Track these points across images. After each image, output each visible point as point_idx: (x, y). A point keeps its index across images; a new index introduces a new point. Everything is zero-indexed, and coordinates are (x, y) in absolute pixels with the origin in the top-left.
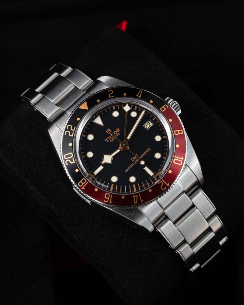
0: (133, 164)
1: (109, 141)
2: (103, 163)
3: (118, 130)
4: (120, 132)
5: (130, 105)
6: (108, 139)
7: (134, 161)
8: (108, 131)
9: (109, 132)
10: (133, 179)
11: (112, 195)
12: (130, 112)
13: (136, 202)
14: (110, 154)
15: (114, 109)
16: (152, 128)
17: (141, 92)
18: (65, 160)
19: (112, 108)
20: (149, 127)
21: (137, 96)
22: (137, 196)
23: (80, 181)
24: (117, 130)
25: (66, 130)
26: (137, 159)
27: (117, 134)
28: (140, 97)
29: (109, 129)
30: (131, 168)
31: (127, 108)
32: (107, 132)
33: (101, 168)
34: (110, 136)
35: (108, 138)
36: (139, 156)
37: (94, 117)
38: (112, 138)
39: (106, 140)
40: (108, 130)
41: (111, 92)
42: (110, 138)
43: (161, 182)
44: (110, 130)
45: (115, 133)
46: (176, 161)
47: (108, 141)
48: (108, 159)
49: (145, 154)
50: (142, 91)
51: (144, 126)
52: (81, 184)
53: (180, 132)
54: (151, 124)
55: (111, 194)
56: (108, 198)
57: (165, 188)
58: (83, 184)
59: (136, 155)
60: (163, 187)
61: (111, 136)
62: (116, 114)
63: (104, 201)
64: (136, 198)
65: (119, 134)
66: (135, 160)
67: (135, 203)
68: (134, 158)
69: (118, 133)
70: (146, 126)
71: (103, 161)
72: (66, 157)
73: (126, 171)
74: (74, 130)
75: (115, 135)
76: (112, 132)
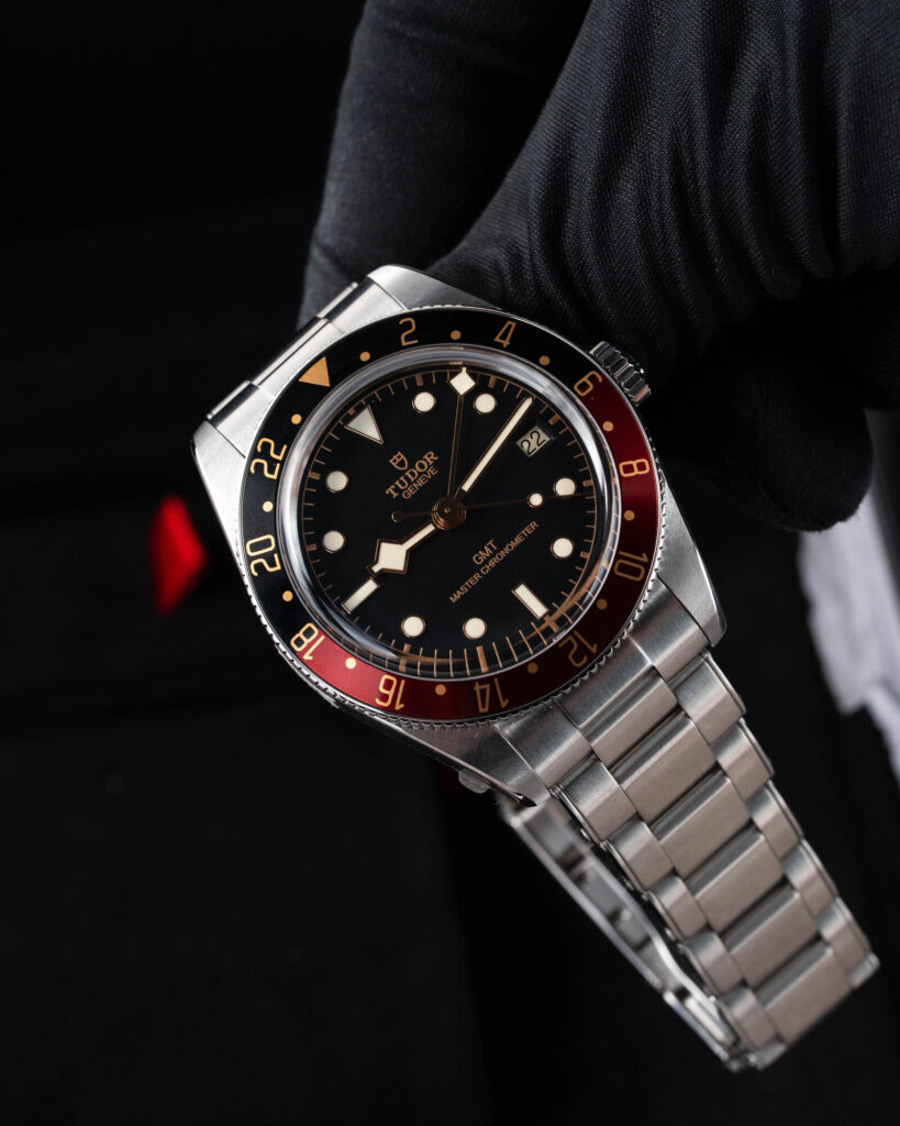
0: (477, 577)
1: (400, 496)
2: (376, 569)
3: (430, 458)
4: (436, 464)
5: (474, 371)
6: (397, 489)
7: (480, 566)
8: (397, 459)
9: (402, 464)
10: (475, 628)
11: (403, 682)
12: (472, 395)
13: (484, 706)
14: (399, 539)
15: (420, 383)
16: (546, 450)
17: (510, 326)
18: (249, 559)
19: (412, 382)
20: (538, 448)
21: (497, 339)
22: (487, 686)
23: (298, 632)
24: (426, 457)
25: (254, 454)
26: (492, 556)
27: (425, 473)
28: (506, 343)
29: (399, 453)
30: (472, 590)
31: (462, 383)
32: (395, 465)
33: (369, 587)
34: (402, 478)
35: (397, 483)
36: (501, 548)
37: (351, 412)
38: (410, 483)
39: (390, 490)
40: (395, 457)
41: (408, 325)
42: (403, 484)
43: (570, 638)
44: (402, 457)
45: (421, 466)
46: (622, 567)
47: (395, 495)
48: (392, 557)
49: (518, 540)
50: (514, 324)
51: (519, 443)
52: (299, 643)
53: (641, 466)
54: (545, 438)
55: (399, 679)
56: (391, 693)
57: (585, 659)
58: (307, 641)
59: (490, 543)
60: (578, 657)
61: (407, 478)
62: (424, 402)
63: (378, 701)
64: (483, 692)
65: (432, 472)
66: (486, 561)
67: (481, 710)
68: (483, 555)
69: (429, 467)
70: (526, 445)
71: (376, 562)
72: (252, 551)
73: (454, 598)
74: (280, 458)
75: (420, 474)
76: (412, 466)
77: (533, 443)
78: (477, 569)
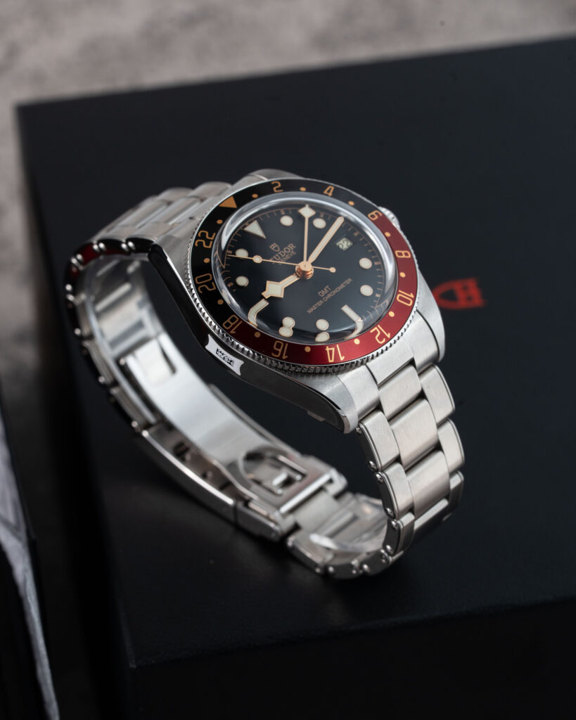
0: (321, 302)
2: (266, 295)
3: (291, 247)
5: (313, 207)
8: (274, 246)
9: (276, 248)
10: (323, 324)
11: (287, 345)
12: (313, 219)
13: (331, 359)
14: (277, 280)
15: (283, 212)
17: (331, 188)
18: (197, 285)
19: (278, 212)
20: (348, 247)
21: (325, 192)
22: (333, 350)
23: (227, 319)
24: (289, 246)
25: (197, 238)
26: (328, 293)
27: (290, 253)
28: (330, 194)
29: (275, 244)
30: (319, 308)
31: (307, 212)
32: (273, 249)
33: (263, 304)
34: (277, 255)
35: (274, 257)
36: (333, 289)
37: (247, 224)
38: (281, 257)
40: (272, 245)
41: (276, 185)
43: (376, 329)
44: (276, 246)
45: (287, 250)
46: (401, 298)
49: (342, 286)
50: (333, 187)
51: (338, 244)
52: (228, 325)
53: (406, 254)
54: (350, 243)
55: (285, 343)
56: (280, 350)
57: (384, 340)
58: (232, 324)
59: (327, 287)
60: (380, 338)
62: (287, 221)
63: (273, 354)
64: (331, 352)
65: (293, 252)
66: (326, 295)
67: (330, 361)
68: (324, 292)
69: (291, 250)
70: (341, 245)
72: (199, 281)
73: (310, 311)
74: (212, 239)
75: (286, 254)
76: (282, 249)
77: (344, 244)
78: (321, 298)
